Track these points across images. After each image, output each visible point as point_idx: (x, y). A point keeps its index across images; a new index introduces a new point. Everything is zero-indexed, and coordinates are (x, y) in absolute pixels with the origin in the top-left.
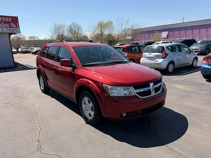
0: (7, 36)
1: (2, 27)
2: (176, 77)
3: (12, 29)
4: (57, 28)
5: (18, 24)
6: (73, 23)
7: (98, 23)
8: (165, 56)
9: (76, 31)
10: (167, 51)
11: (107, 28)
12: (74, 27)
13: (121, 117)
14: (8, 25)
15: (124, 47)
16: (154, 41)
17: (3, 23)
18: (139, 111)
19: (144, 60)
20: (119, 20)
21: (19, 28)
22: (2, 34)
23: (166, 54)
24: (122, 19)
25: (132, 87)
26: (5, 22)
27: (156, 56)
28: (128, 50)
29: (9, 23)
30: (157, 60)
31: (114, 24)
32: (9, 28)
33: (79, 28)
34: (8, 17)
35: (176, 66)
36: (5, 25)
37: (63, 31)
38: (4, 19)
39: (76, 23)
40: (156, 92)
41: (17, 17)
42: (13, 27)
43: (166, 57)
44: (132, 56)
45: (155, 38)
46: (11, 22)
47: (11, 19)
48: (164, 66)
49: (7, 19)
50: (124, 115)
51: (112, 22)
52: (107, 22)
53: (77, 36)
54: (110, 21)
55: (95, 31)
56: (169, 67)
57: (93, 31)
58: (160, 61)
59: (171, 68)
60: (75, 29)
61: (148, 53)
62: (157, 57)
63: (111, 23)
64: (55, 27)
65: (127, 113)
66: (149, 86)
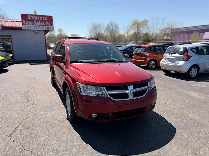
0: (43, 33)
1: (39, 25)
2: (197, 83)
3: (47, 27)
4: (95, 27)
5: (52, 22)
6: (111, 22)
7: (133, 22)
8: (187, 58)
9: (114, 30)
10: (190, 53)
11: (142, 27)
12: (112, 26)
13: (90, 118)
14: (44, 23)
15: (146, 47)
16: (192, 42)
17: (40, 21)
18: (110, 115)
19: (164, 62)
20: (154, 19)
21: (53, 26)
22: (39, 31)
23: (189, 56)
24: (157, 18)
25: (104, 87)
26: (42, 21)
27: (176, 57)
28: (151, 50)
29: (44, 21)
30: (177, 62)
31: (149, 23)
32: (45, 26)
33: (117, 27)
34: (45, 16)
35: (201, 71)
36: (42, 23)
37: (100, 30)
38: (41, 17)
39: (114, 23)
40: (134, 97)
41: (52, 16)
42: (48, 26)
43: (188, 60)
44: (154, 56)
45: (193, 39)
46: (47, 21)
47: (47, 18)
48: (185, 70)
49: (43, 18)
50: (94, 115)
51: (147, 20)
52: (143, 21)
53: (114, 35)
54: (145, 20)
55: (129, 31)
56: (191, 72)
57: (127, 30)
58: (181, 63)
59: (194, 72)
60: (112, 28)
61: (168, 54)
62: (178, 59)
63: (147, 22)
64: (93, 26)
65: (98, 115)
66: (127, 89)
